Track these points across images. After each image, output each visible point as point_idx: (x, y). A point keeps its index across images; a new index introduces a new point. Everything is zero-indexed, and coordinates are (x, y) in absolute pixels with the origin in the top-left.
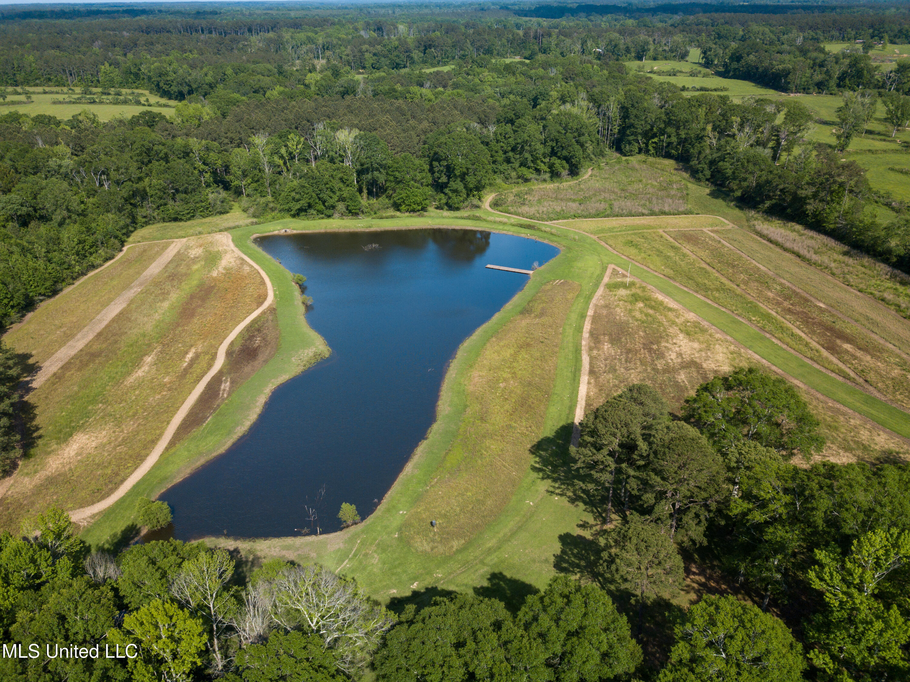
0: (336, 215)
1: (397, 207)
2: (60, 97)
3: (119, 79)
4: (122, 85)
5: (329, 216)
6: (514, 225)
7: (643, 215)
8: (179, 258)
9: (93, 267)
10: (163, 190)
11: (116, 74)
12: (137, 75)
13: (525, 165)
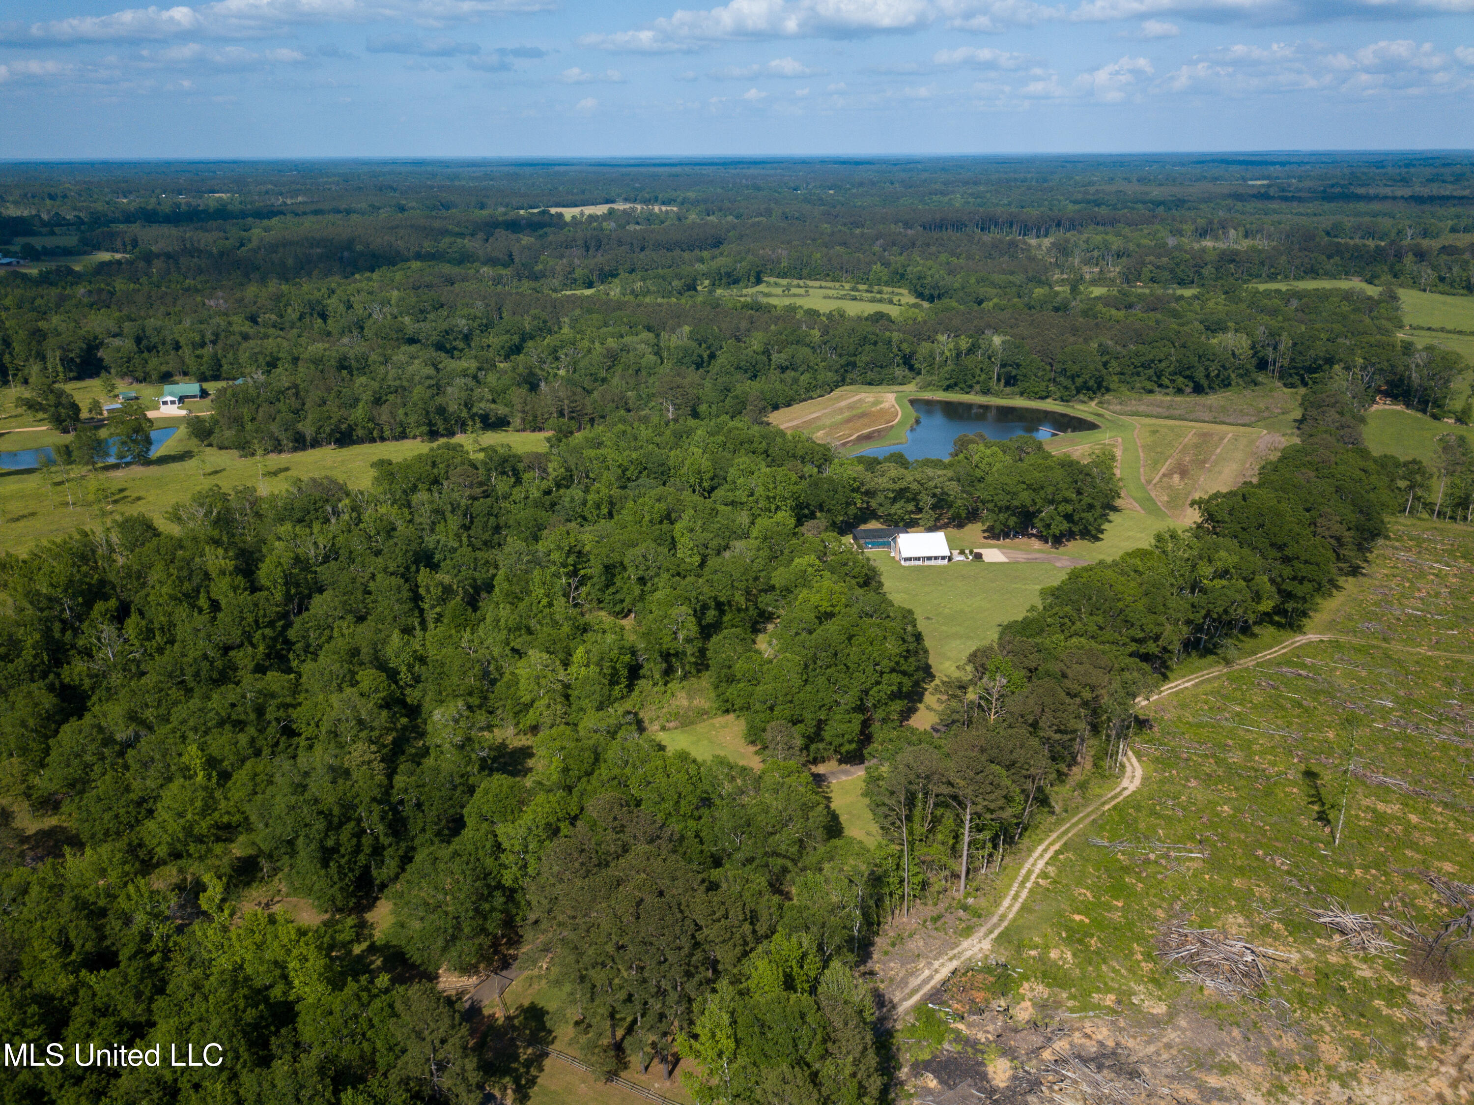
0: (973, 392)
1: (1022, 394)
2: (830, 292)
3: (886, 278)
4: (887, 284)
5: (966, 393)
6: (1092, 414)
8: (860, 400)
9: (811, 398)
10: (867, 364)
11: (885, 273)
12: (902, 276)
13: (1149, 379)
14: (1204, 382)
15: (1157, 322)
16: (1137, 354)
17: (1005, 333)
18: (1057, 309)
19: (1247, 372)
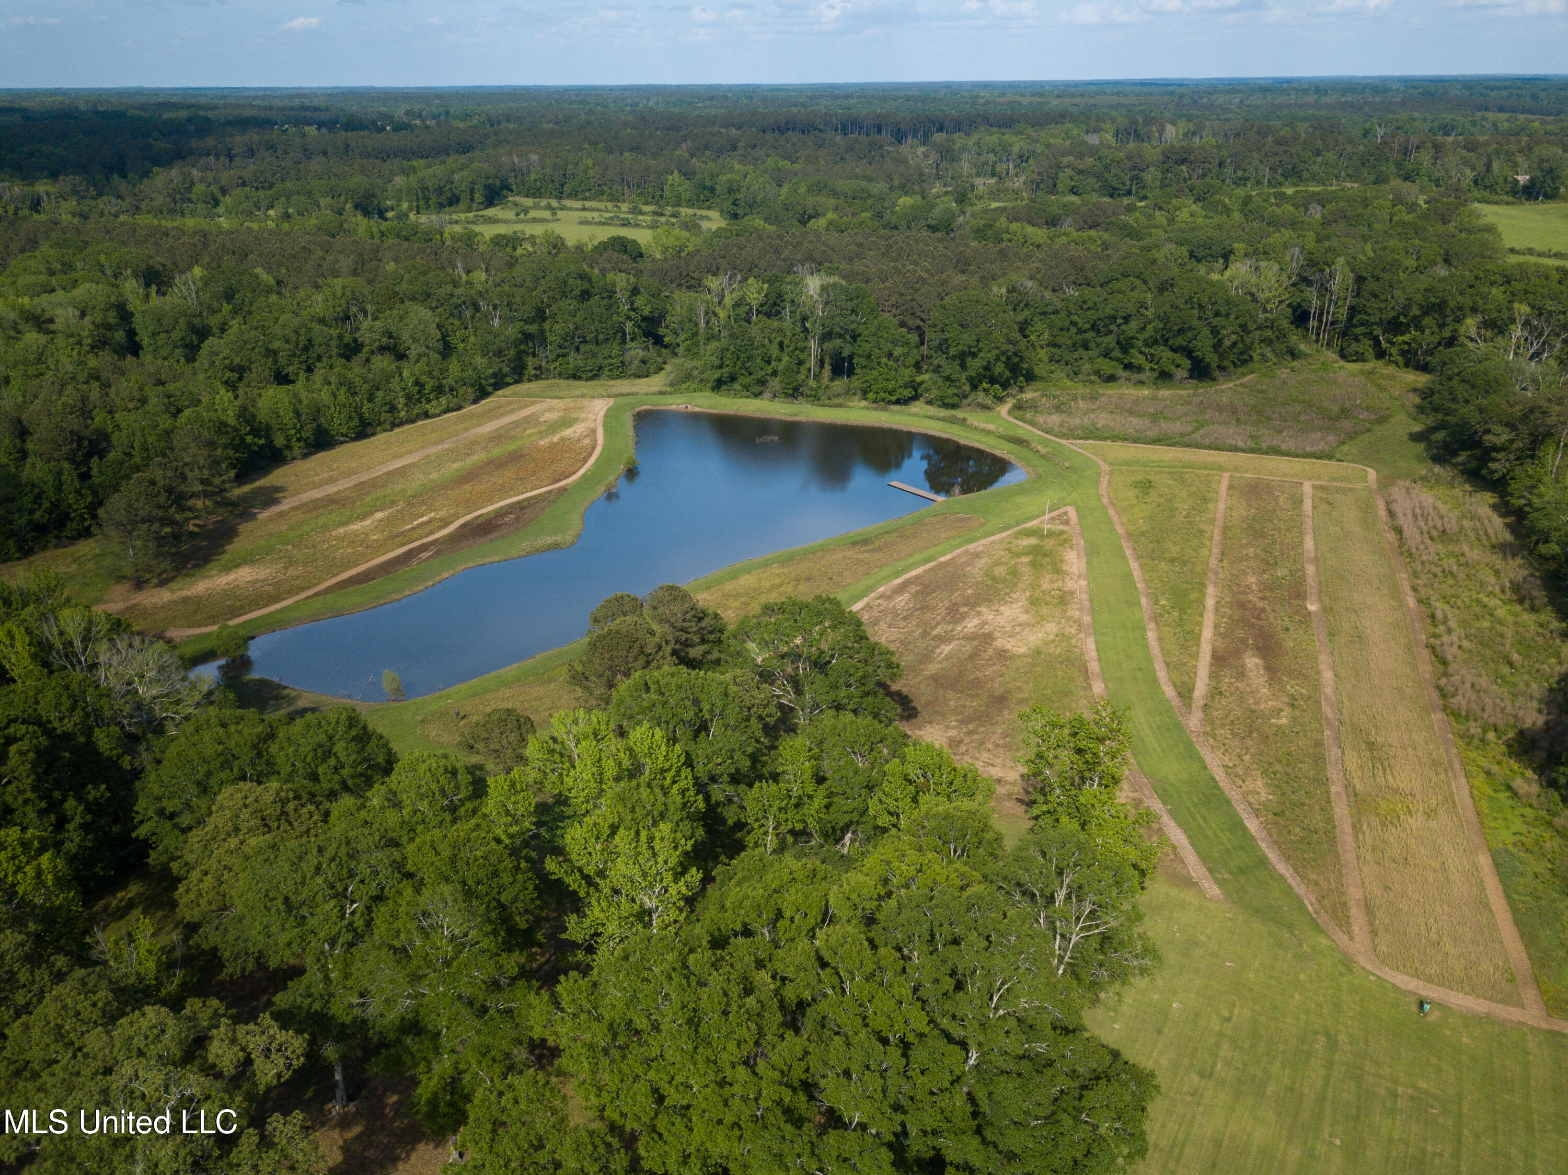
0: (767, 395)
1: (864, 394)
2: (595, 216)
3: (688, 195)
5: (756, 395)
6: (1001, 437)
7: (1236, 449)
8: (527, 420)
10: (565, 337)
11: (686, 188)
13: (1106, 354)
14: (1212, 358)
15: (1105, 246)
16: (1082, 305)
17: (830, 272)
18: (933, 229)
19: (1282, 336)
